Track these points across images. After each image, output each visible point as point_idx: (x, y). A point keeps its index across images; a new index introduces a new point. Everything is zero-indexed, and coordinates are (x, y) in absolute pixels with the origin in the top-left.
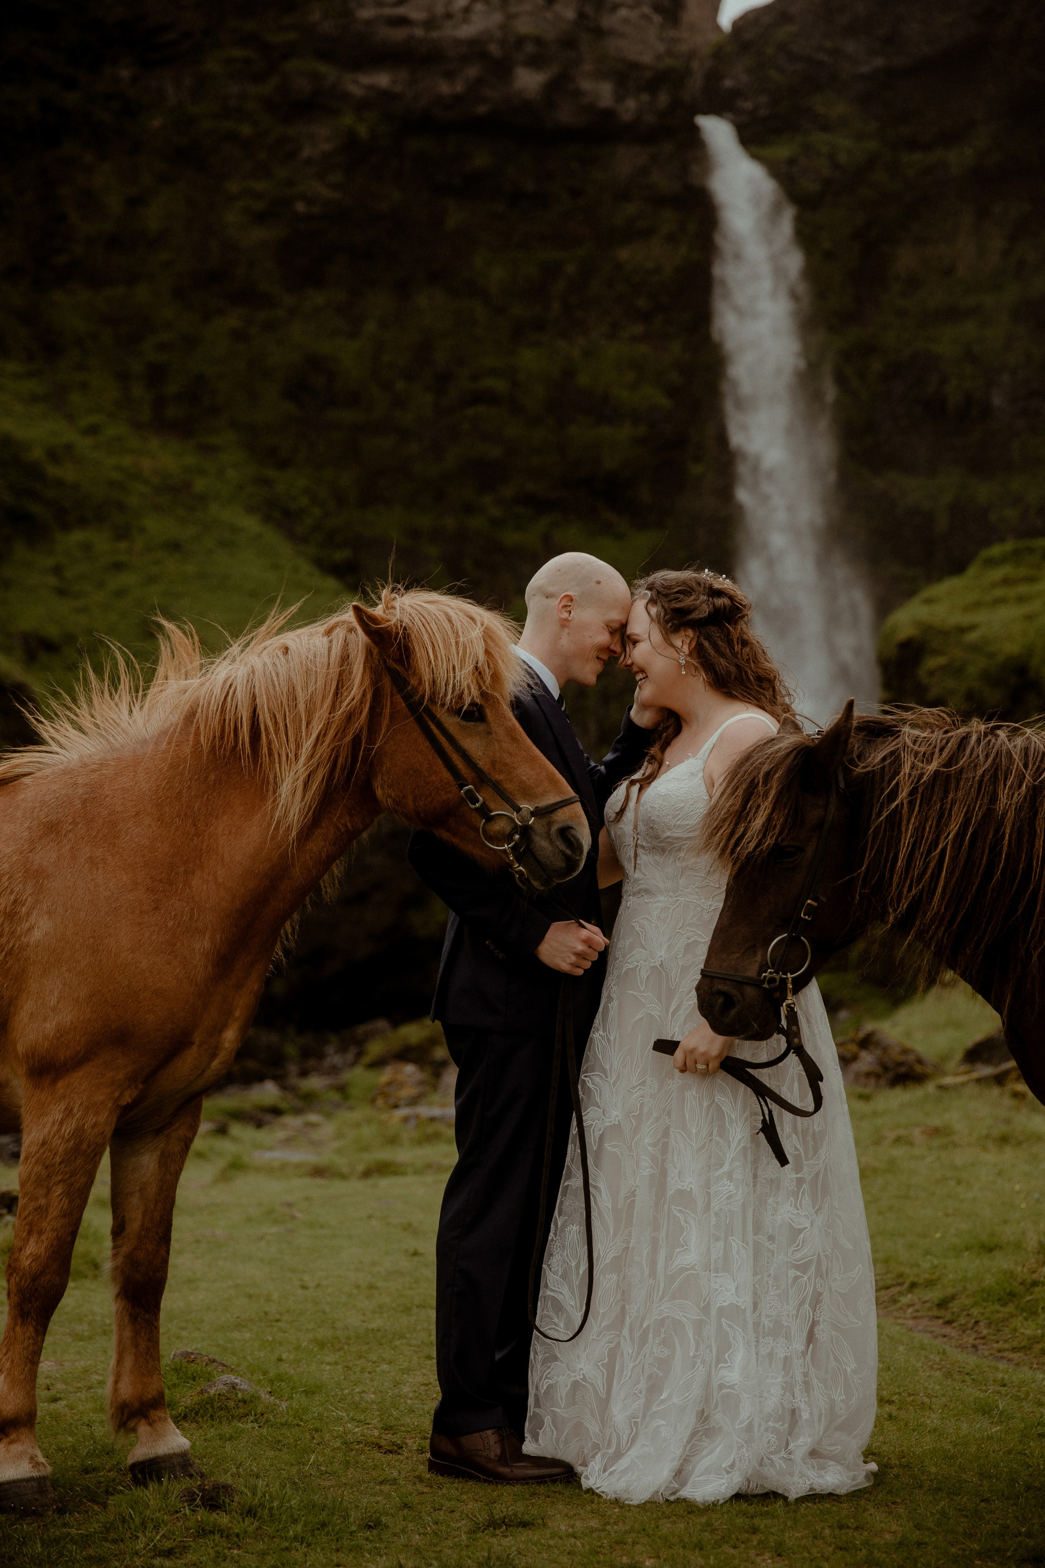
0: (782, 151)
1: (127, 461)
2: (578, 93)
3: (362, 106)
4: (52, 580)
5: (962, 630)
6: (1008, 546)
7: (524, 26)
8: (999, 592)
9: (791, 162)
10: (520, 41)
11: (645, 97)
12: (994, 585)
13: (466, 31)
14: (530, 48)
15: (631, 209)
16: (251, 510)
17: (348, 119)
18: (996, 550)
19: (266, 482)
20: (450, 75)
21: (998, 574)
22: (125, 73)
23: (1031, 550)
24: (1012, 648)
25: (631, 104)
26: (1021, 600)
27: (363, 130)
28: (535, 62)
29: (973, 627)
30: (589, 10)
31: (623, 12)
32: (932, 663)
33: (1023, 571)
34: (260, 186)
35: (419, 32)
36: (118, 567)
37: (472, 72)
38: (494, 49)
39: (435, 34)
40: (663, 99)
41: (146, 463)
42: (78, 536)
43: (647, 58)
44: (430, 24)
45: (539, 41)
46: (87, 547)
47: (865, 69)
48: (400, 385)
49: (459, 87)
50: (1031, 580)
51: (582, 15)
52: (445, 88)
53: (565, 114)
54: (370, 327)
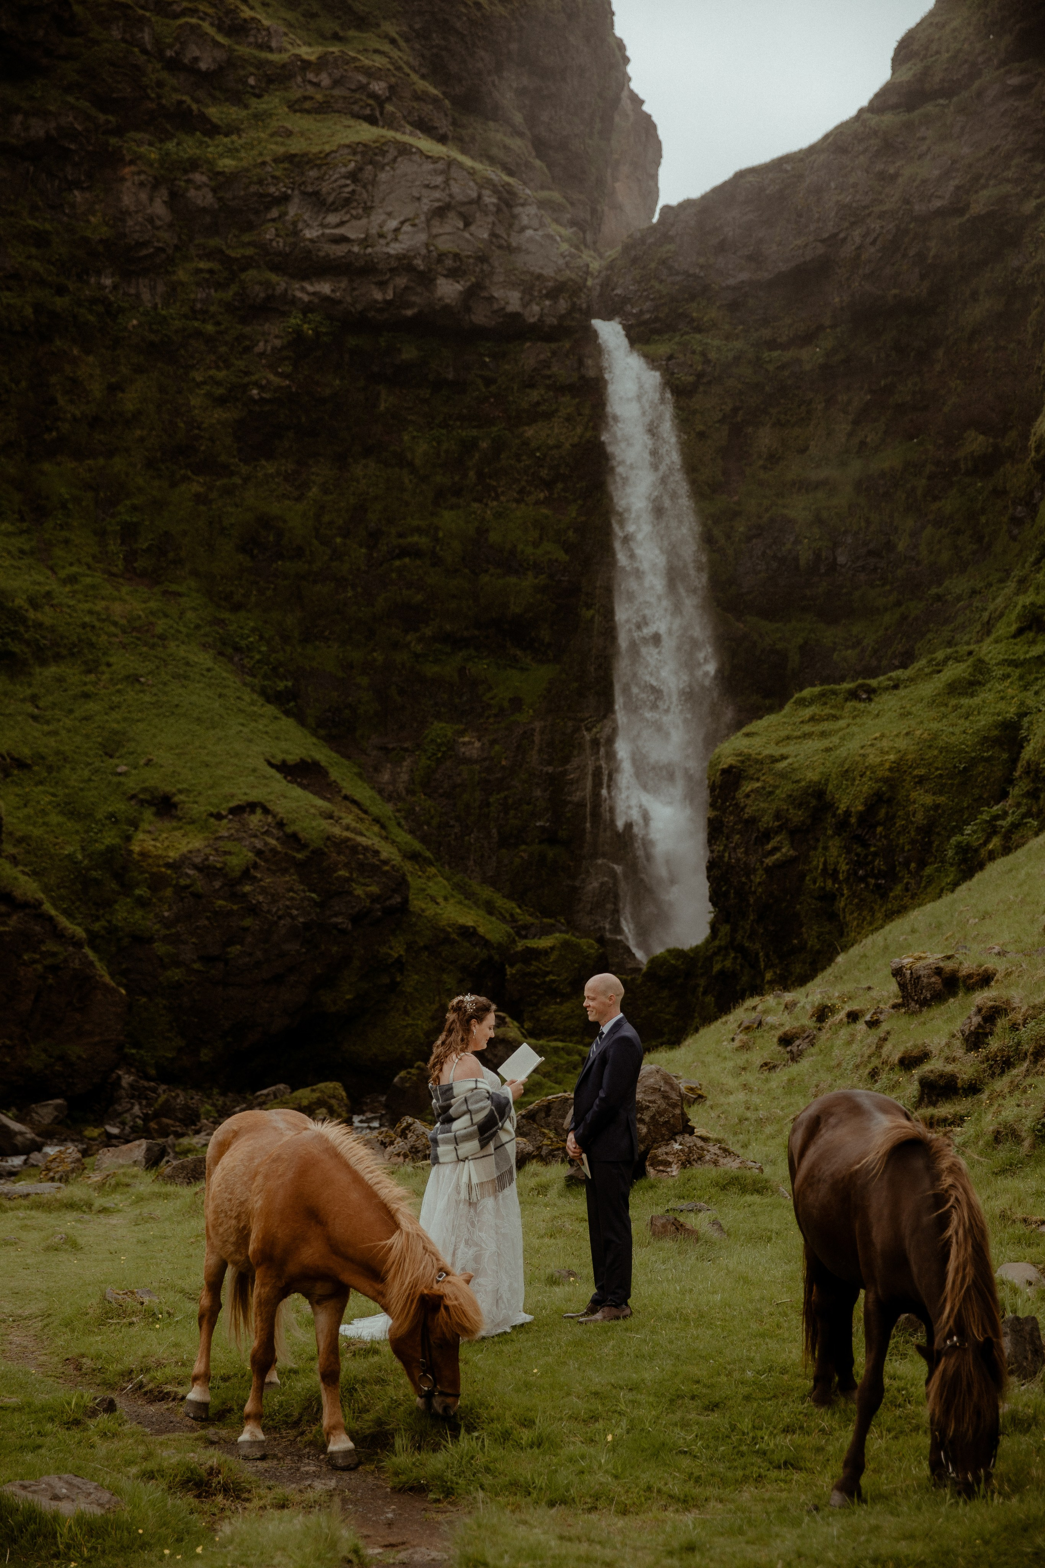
0: (663, 349)
1: (100, 606)
2: (491, 299)
3: (307, 309)
4: (30, 708)
5: (774, 760)
6: (817, 689)
7: (445, 244)
8: (807, 728)
9: (670, 358)
10: (441, 257)
11: (547, 303)
12: (802, 722)
13: (395, 249)
14: (449, 262)
15: (535, 395)
16: (204, 646)
17: (294, 321)
18: (807, 692)
19: (221, 622)
20: (382, 285)
21: (808, 712)
22: (108, 282)
23: (834, 693)
24: (812, 776)
25: (536, 308)
26: (823, 734)
27: (308, 330)
28: (454, 274)
29: (784, 757)
30: (501, 231)
31: (529, 233)
32: (748, 787)
33: (827, 711)
34: (221, 375)
35: (356, 249)
36: (86, 696)
37: (401, 281)
38: (418, 262)
39: (369, 250)
40: (563, 305)
41: (117, 608)
42: (53, 670)
43: (548, 272)
44: (365, 242)
45: (456, 256)
46: (60, 680)
47: (731, 282)
48: (338, 540)
49: (390, 296)
50: (835, 718)
51: (493, 235)
52: (378, 296)
53: (480, 317)
54: (314, 492)
